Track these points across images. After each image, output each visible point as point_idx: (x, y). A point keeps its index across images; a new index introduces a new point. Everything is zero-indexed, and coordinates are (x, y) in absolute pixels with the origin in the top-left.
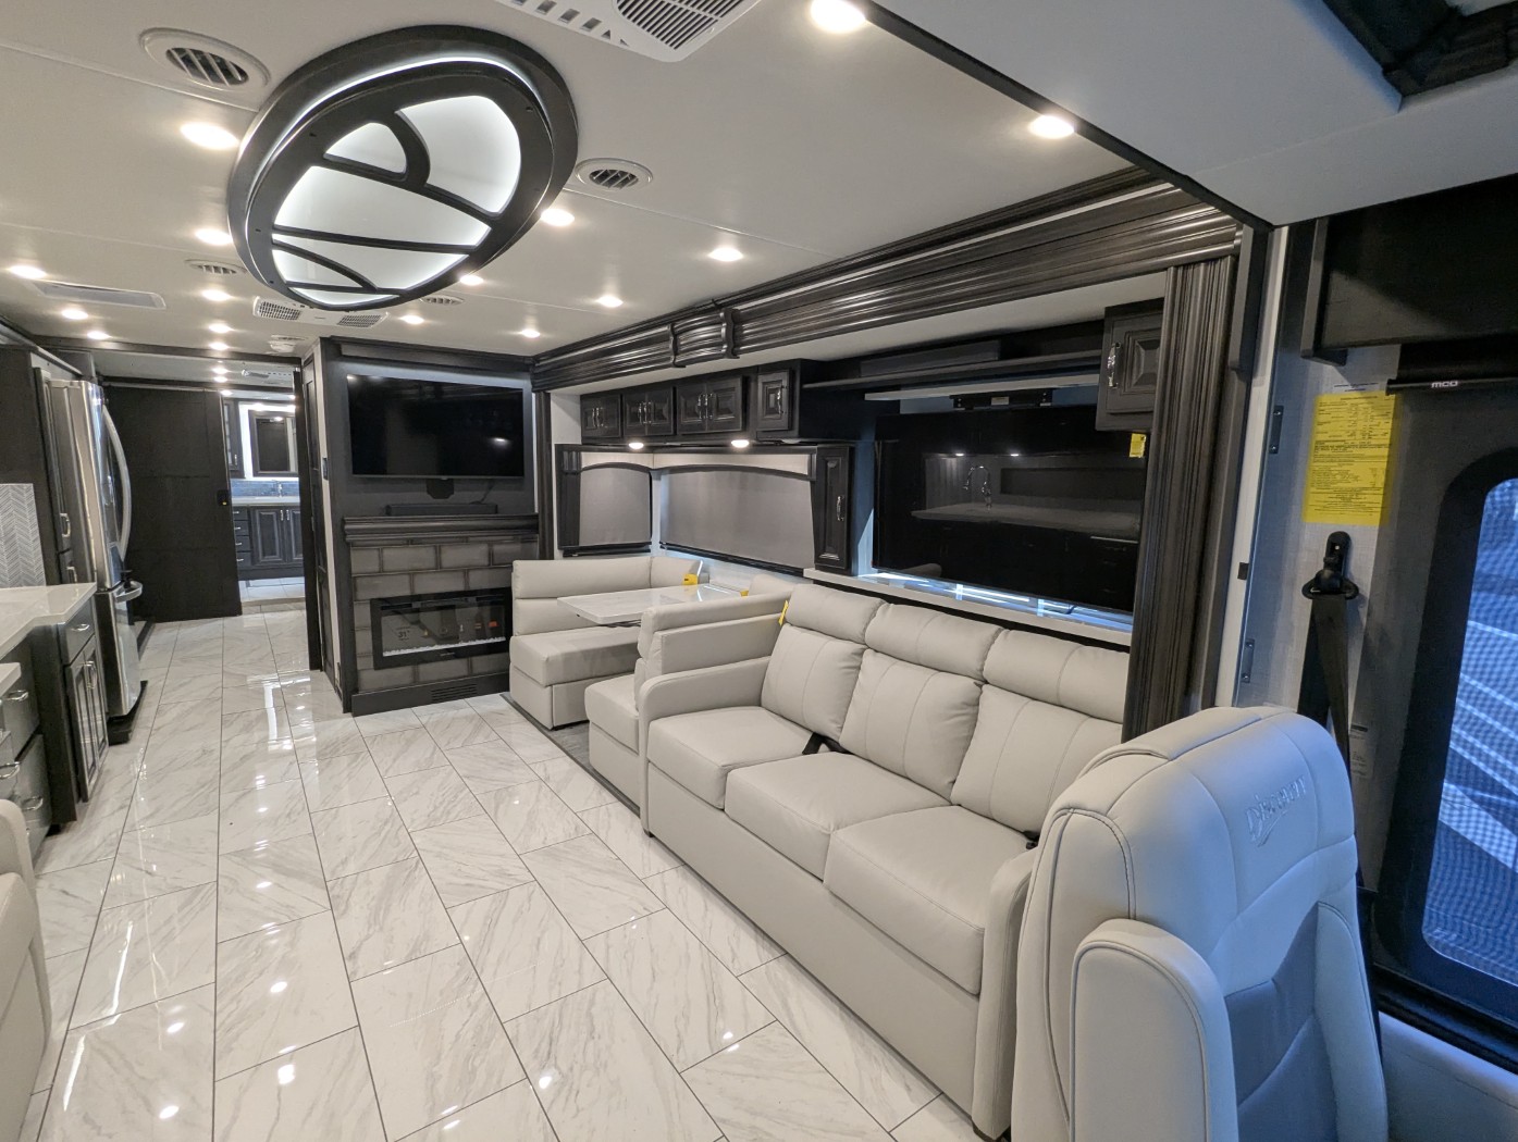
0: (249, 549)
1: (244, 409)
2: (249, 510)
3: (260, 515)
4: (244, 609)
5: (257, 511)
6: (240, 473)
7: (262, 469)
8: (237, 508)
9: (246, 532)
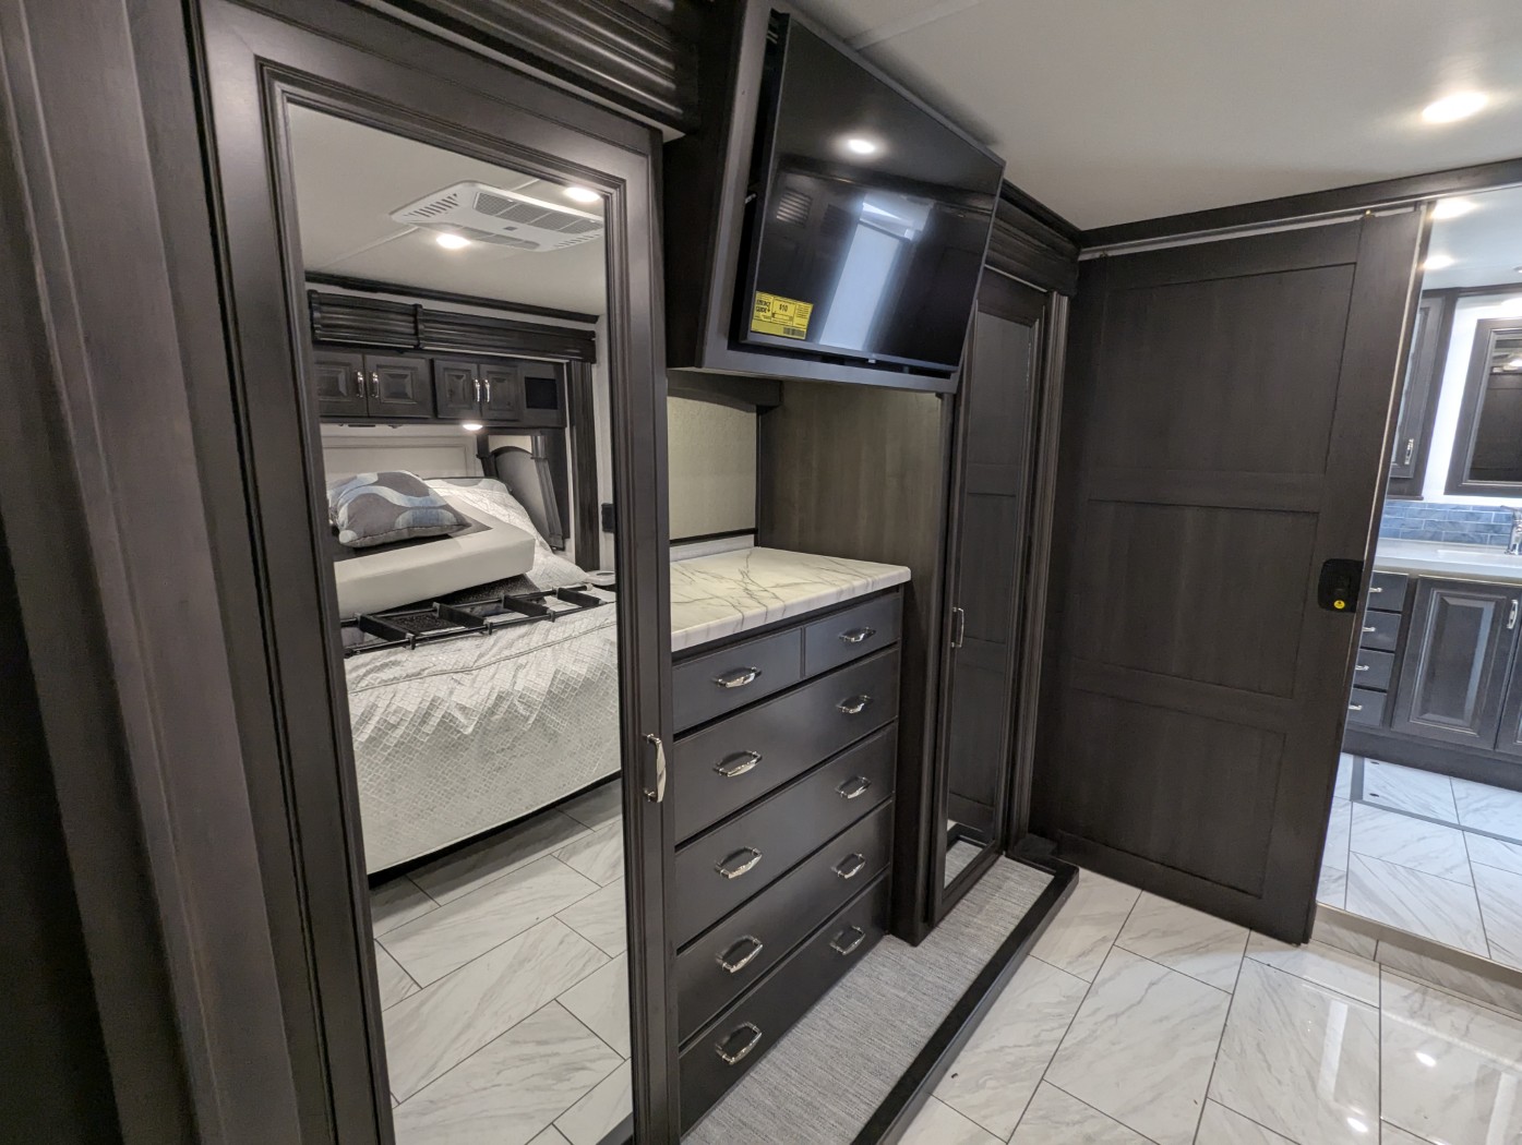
0: (1384, 685)
1: (1466, 320)
2: (1414, 587)
3: (1444, 606)
4: (1319, 926)
5: (1435, 594)
6: (1411, 485)
7: (1477, 473)
8: (1383, 579)
9: (1388, 640)
